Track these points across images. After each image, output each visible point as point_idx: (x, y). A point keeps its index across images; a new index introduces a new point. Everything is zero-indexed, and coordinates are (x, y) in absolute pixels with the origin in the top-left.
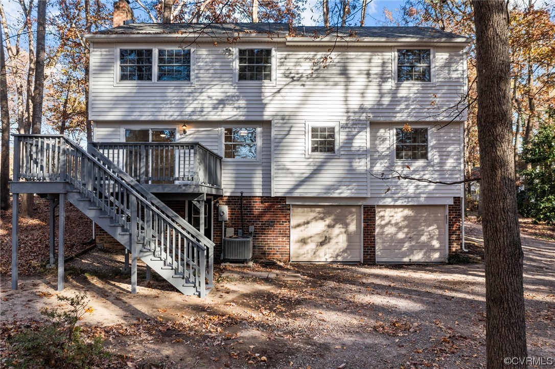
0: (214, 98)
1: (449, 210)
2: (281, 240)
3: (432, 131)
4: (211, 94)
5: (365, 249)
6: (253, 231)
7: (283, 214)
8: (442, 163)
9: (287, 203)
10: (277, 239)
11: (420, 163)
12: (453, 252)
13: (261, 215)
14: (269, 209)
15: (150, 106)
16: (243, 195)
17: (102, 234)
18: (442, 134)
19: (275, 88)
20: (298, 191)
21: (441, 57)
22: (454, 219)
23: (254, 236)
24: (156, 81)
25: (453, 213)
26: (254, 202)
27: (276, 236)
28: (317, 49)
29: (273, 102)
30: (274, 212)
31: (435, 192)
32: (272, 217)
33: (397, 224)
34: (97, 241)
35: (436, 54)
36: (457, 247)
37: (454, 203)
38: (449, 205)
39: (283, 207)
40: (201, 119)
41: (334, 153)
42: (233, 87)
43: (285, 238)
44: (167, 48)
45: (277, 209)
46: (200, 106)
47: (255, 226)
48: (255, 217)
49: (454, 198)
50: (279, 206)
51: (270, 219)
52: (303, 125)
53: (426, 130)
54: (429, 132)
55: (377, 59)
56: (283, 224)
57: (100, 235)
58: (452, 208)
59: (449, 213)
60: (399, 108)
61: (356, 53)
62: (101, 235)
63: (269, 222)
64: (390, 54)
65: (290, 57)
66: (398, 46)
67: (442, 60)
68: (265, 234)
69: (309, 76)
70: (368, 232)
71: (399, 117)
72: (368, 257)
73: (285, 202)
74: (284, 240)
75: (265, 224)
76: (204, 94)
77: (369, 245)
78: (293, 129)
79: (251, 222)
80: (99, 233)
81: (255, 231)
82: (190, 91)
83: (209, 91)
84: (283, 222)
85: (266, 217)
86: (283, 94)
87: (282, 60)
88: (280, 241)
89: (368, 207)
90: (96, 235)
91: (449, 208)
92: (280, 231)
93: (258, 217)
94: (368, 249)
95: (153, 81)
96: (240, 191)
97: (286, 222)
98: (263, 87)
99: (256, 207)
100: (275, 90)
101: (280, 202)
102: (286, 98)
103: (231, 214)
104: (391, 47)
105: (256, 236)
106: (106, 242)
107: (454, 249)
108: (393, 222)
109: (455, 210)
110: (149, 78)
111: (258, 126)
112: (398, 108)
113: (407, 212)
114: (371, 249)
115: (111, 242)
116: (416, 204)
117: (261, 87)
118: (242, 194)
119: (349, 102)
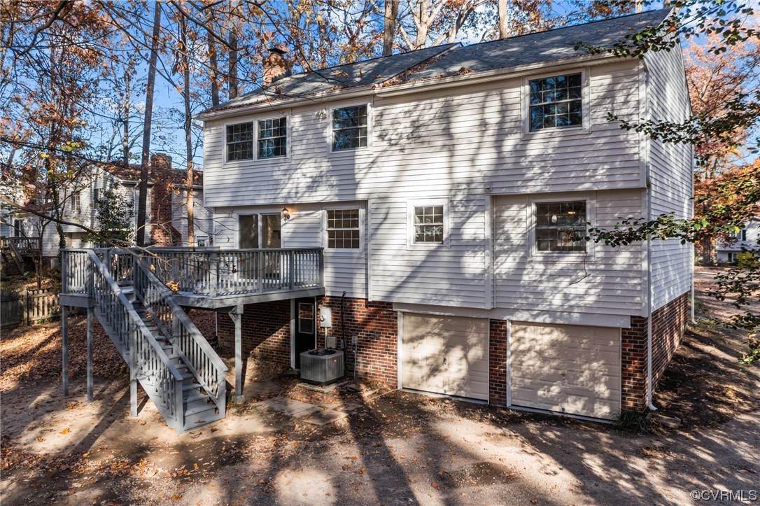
0: (308, 175)
1: (623, 337)
2: (387, 358)
3: (591, 204)
4: (305, 171)
5: (493, 385)
6: (356, 343)
7: (389, 324)
8: (609, 259)
9: (394, 310)
10: (383, 356)
11: (573, 258)
12: (630, 408)
13: (365, 323)
14: (375, 316)
15: (251, 189)
16: (346, 296)
18: (608, 210)
19: (371, 156)
20: (399, 295)
21: (598, 83)
22: (632, 353)
23: (358, 350)
24: (256, 159)
25: (630, 342)
26: (358, 305)
27: (382, 353)
29: (369, 175)
30: (379, 320)
31: (598, 304)
32: (377, 326)
33: (540, 353)
35: (591, 79)
36: (636, 401)
37: (632, 325)
38: (623, 329)
39: (390, 314)
41: (443, 243)
42: (327, 160)
43: (392, 356)
44: (265, 119)
45: (383, 317)
46: (295, 186)
47: (359, 337)
48: (359, 324)
49: (632, 317)
50: (385, 312)
51: (375, 329)
52: (404, 205)
53: (583, 204)
54: (588, 207)
56: (390, 337)
58: (629, 333)
59: (623, 341)
60: (532, 172)
61: (469, 96)
63: (374, 332)
64: (518, 89)
65: (387, 112)
66: (529, 75)
67: (601, 88)
68: (370, 348)
69: (410, 136)
70: (496, 360)
71: (533, 187)
72: (497, 396)
73: (392, 308)
74: (391, 358)
75: (369, 335)
76: (299, 171)
77: (497, 378)
78: (392, 211)
79: (355, 330)
81: (358, 343)
82: (285, 168)
83: (303, 166)
84: (389, 334)
85: (371, 326)
86: (380, 164)
87: (379, 118)
88: (386, 360)
89: (497, 323)
91: (623, 333)
92: (387, 347)
93: (362, 325)
94: (496, 385)
95: (254, 160)
96: (342, 290)
97: (393, 335)
98: (357, 157)
99: (360, 312)
100: (371, 160)
101: (387, 308)
102: (383, 169)
103: (335, 319)
105: (360, 350)
107: (631, 404)
108: (536, 348)
109: (634, 338)
110: (251, 156)
111: (360, 207)
112: (530, 174)
113: (557, 335)
114: (501, 386)
116: (566, 323)
117: (354, 157)
118: (344, 294)
119: (455, 175)
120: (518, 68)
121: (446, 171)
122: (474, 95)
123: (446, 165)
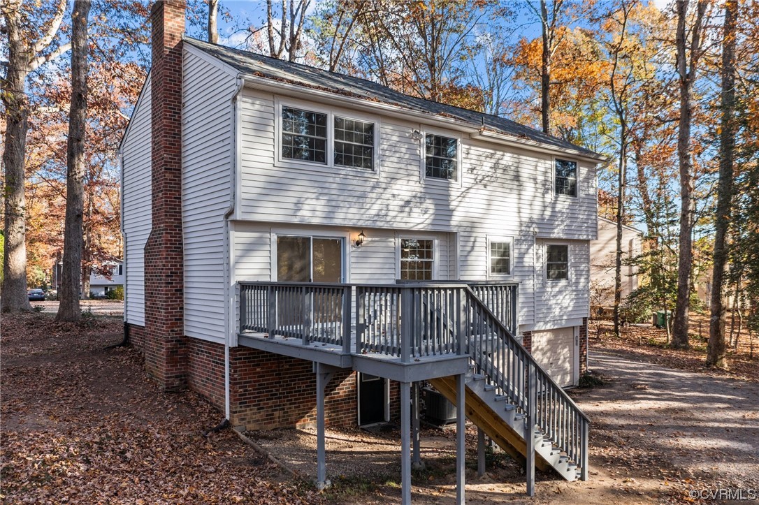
0: (400, 198)
1: (580, 332)
3: (570, 247)
4: (396, 192)
8: (577, 283)
11: (563, 282)
17: (243, 409)
18: (577, 252)
19: (460, 190)
21: (583, 171)
22: (582, 341)
24: (333, 166)
28: (497, 147)
31: (573, 313)
33: (542, 349)
34: (236, 422)
35: (580, 167)
36: (584, 369)
37: (583, 323)
38: (580, 326)
40: (386, 226)
41: (509, 274)
42: (419, 185)
44: (348, 117)
46: (384, 207)
49: (584, 318)
52: (484, 240)
53: (566, 247)
54: (569, 249)
55: (541, 168)
57: (240, 412)
58: (582, 329)
59: (580, 334)
60: (556, 223)
62: (243, 411)
64: (550, 162)
66: (556, 155)
67: (584, 175)
76: (389, 191)
78: (476, 244)
80: (238, 409)
82: (372, 184)
83: (393, 187)
86: (470, 195)
90: (232, 412)
91: (580, 329)
95: (329, 165)
98: (449, 189)
104: (551, 155)
106: (249, 422)
107: (582, 372)
108: (540, 348)
109: (583, 331)
110: (324, 159)
111: (435, 237)
113: (549, 336)
115: (258, 420)
116: (560, 327)
117: (447, 188)
119: (522, 215)
120: (544, 145)
121: (516, 210)
122: (528, 158)
123: (516, 205)
